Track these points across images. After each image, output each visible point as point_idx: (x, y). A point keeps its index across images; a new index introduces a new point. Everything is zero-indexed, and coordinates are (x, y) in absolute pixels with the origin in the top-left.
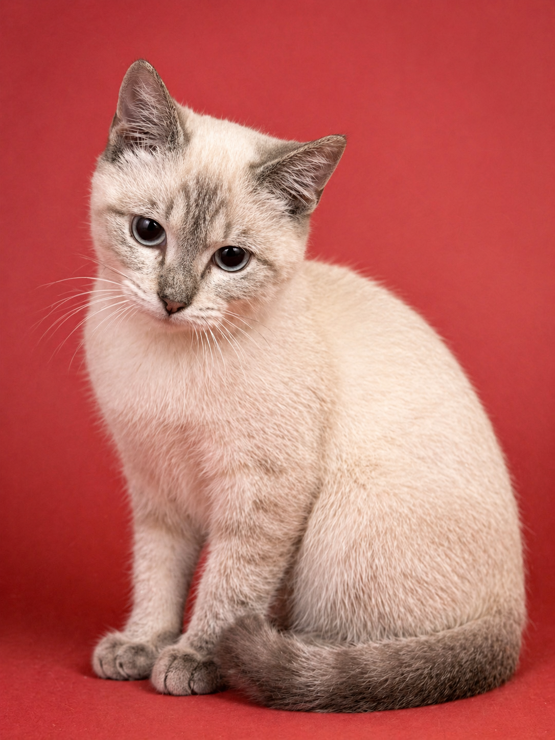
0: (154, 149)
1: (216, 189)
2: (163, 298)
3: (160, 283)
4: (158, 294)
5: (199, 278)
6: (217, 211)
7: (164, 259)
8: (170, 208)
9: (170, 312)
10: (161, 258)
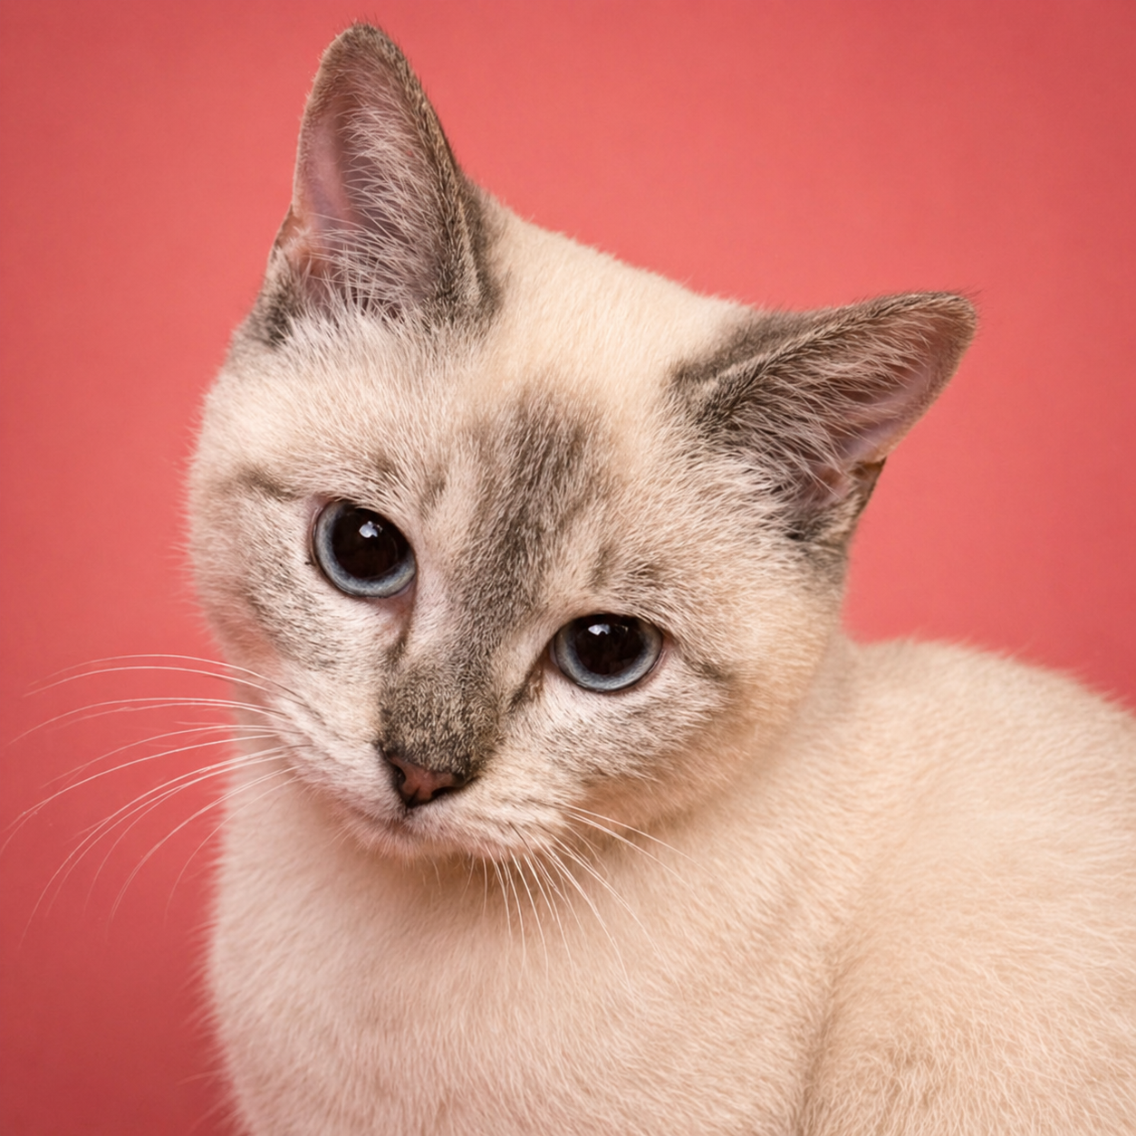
0: (394, 312)
1: (578, 437)
2: (392, 756)
3: (386, 713)
4: (378, 745)
5: (505, 705)
6: (577, 508)
7: (403, 640)
8: (435, 486)
9: (411, 801)
10: (396, 633)
